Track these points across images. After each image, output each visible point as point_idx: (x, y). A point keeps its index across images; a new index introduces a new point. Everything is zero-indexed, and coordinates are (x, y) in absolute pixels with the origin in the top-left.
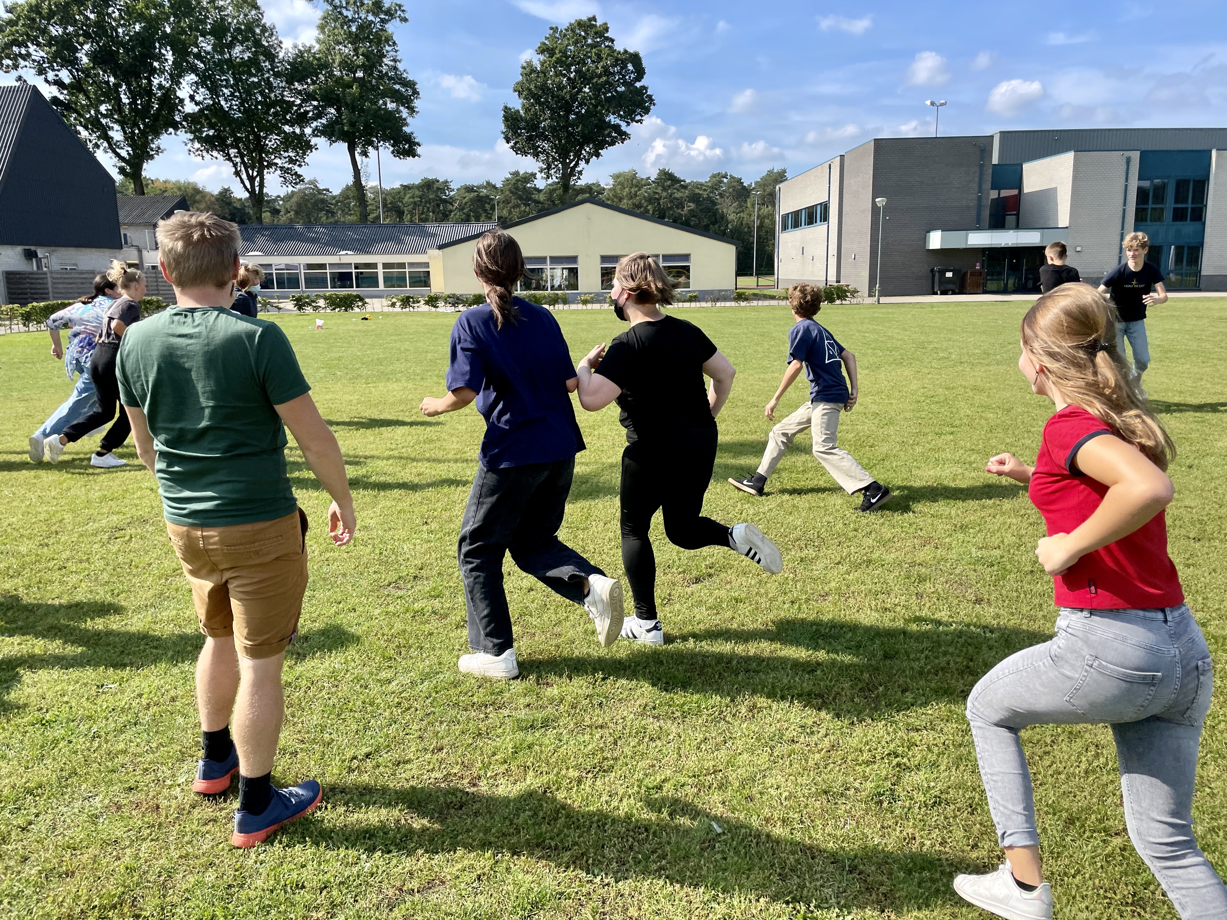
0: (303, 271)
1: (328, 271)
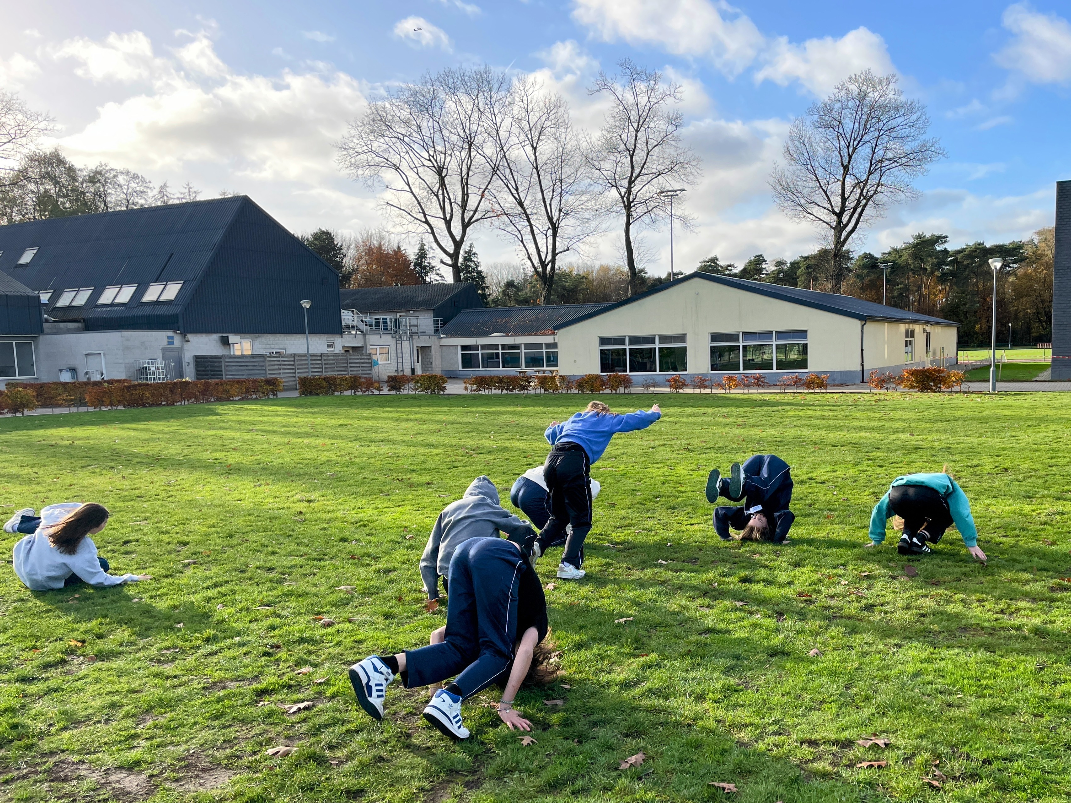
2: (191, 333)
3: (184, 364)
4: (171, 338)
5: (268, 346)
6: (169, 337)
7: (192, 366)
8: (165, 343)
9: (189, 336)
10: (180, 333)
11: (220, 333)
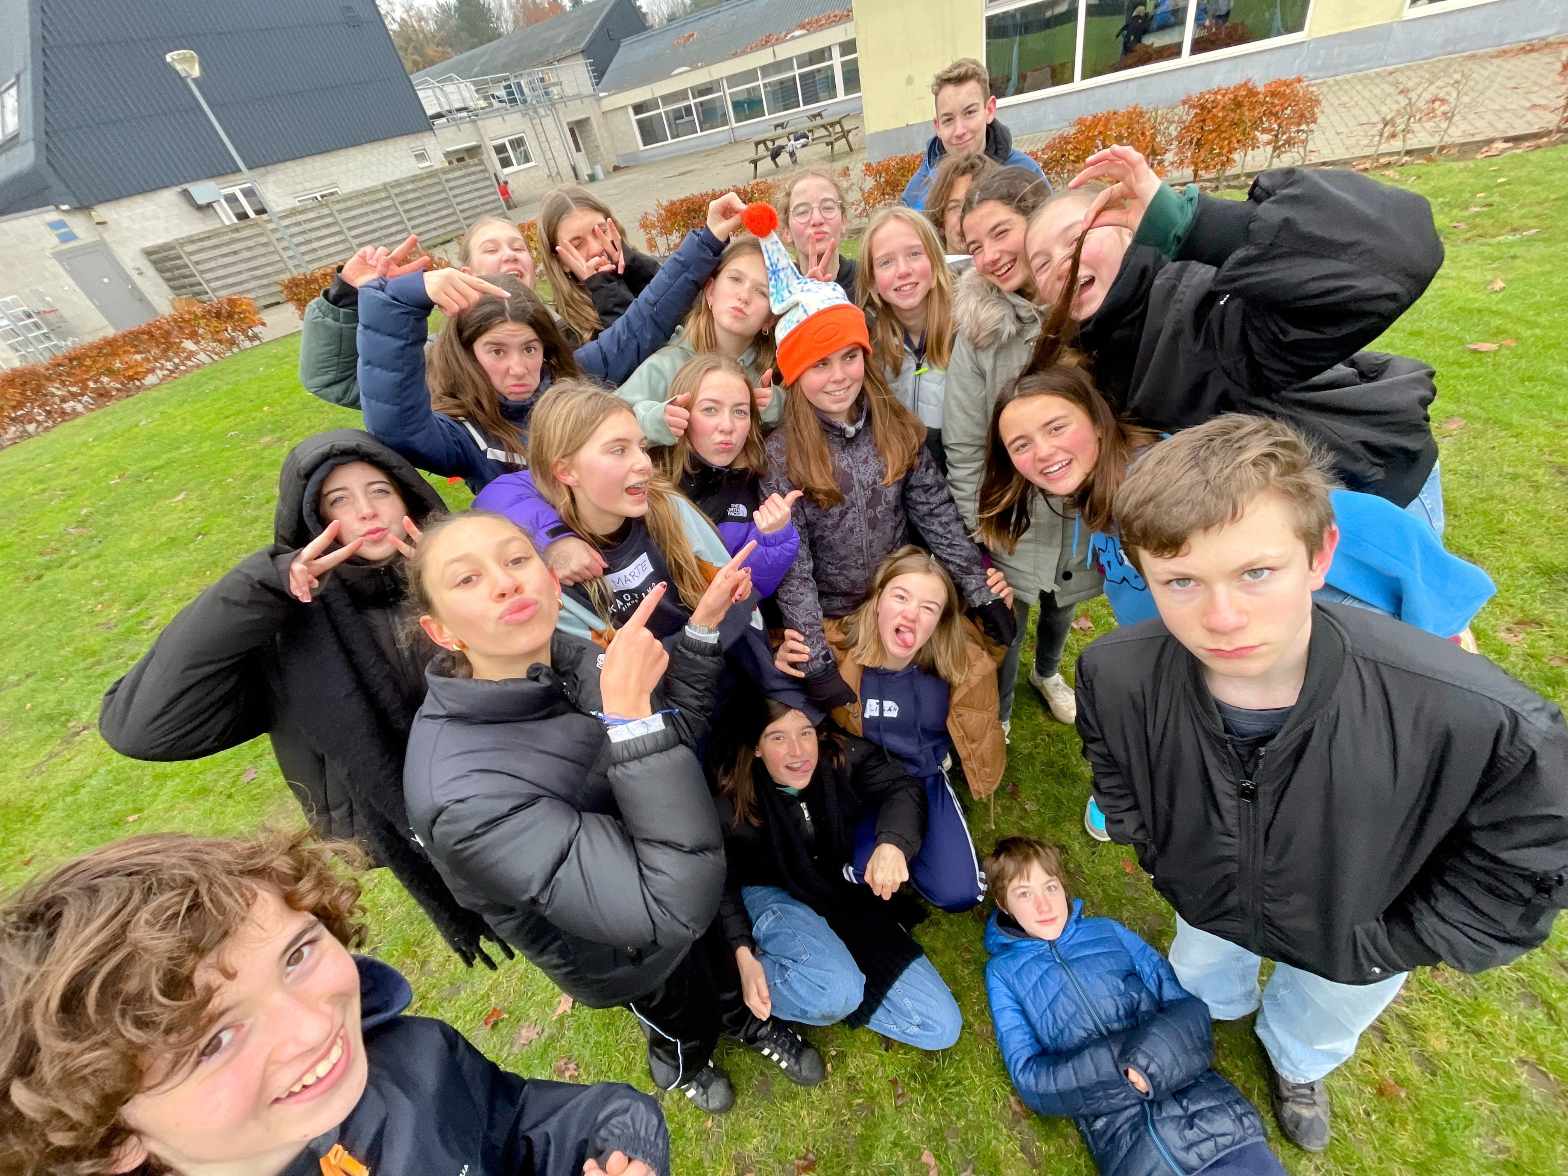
0: (728, 91)
1: (760, 83)
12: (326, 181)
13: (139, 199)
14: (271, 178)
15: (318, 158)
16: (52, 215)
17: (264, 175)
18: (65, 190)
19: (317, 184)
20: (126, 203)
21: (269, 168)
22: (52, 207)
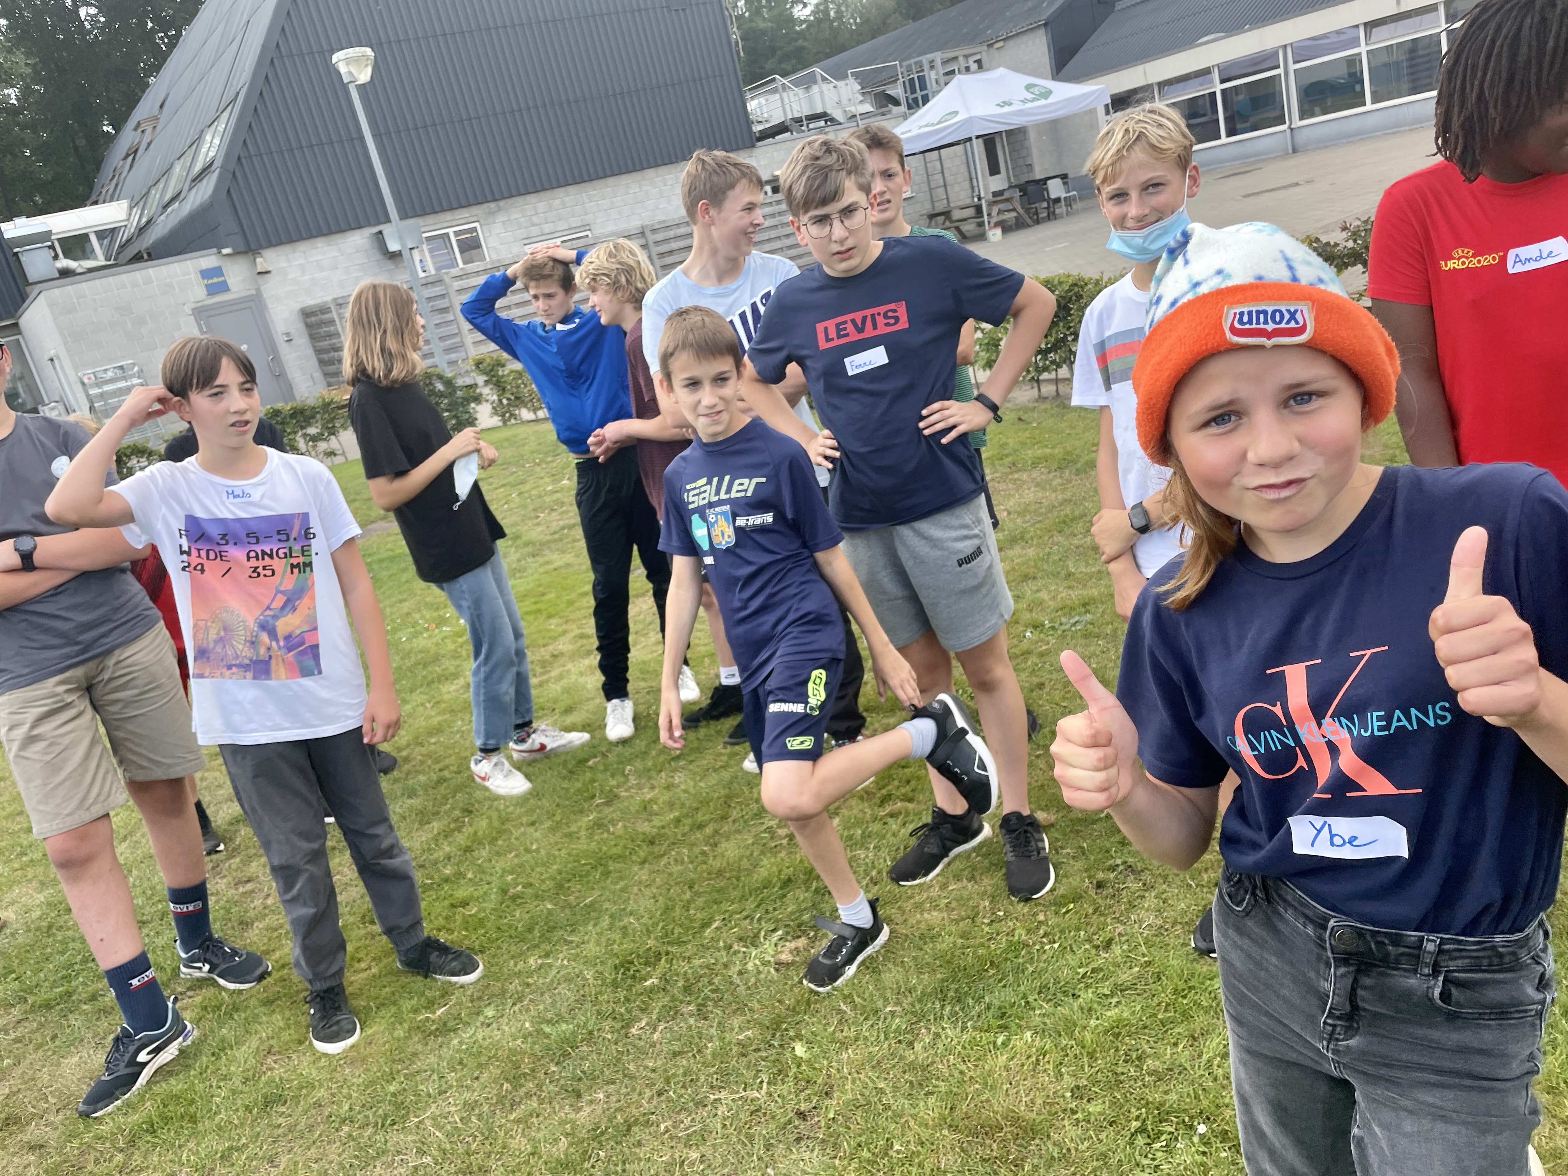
2: (271, 245)
3: (280, 340)
4: (217, 271)
5: (534, 231)
6: (206, 274)
7: (302, 340)
8: (198, 293)
9: (270, 259)
10: (236, 253)
11: (369, 225)
12: (575, 222)
13: (320, 243)
14: (501, 218)
15: (572, 189)
16: (208, 260)
17: (492, 213)
18: (236, 229)
19: (561, 225)
20: (302, 247)
21: (502, 203)
22: (215, 250)
